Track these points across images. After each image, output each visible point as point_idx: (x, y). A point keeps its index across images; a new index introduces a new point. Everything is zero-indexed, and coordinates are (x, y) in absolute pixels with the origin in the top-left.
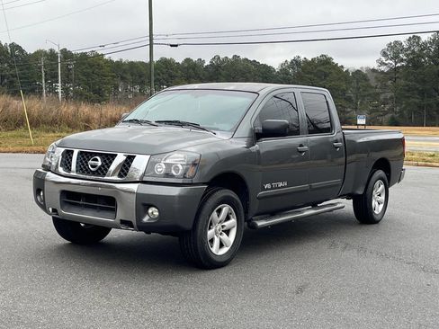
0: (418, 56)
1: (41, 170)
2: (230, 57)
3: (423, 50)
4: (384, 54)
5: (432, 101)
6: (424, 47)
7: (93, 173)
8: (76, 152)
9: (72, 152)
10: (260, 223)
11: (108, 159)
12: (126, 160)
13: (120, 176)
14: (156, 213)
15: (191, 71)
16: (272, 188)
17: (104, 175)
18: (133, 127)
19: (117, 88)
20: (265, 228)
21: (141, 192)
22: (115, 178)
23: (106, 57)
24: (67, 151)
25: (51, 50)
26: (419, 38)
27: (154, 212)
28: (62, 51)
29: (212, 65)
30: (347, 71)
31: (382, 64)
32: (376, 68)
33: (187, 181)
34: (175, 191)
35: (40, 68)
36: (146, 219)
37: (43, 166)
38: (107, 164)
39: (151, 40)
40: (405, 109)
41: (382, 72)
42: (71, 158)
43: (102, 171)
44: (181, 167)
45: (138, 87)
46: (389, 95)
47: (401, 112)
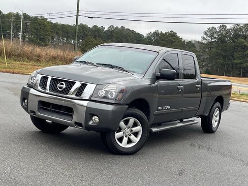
0: (225, 36)
1: (26, 87)
2: (119, 27)
3: (227, 33)
4: (206, 33)
5: (229, 62)
6: (228, 31)
7: (60, 92)
8: (50, 78)
9: (47, 78)
10: (154, 130)
11: (70, 84)
12: (81, 86)
13: (76, 95)
14: (97, 120)
15: (96, 32)
16: (162, 109)
17: (67, 94)
18: (83, 66)
19: (53, 38)
20: (156, 133)
21: (89, 106)
22: (74, 96)
23: (49, 20)
24: (44, 77)
25: (17, 13)
26: (226, 26)
27: (96, 119)
28: (23, 14)
29: (109, 30)
30: (184, 41)
31: (204, 39)
32: (200, 41)
33: (117, 102)
34: (110, 108)
35: (10, 23)
36: (91, 123)
37: (28, 84)
38: (69, 87)
39: (78, 13)
40: (214, 65)
41: (203, 44)
42: (47, 82)
43: (66, 91)
44: (114, 94)
45: (65, 39)
46: (206, 57)
47: (212, 67)
